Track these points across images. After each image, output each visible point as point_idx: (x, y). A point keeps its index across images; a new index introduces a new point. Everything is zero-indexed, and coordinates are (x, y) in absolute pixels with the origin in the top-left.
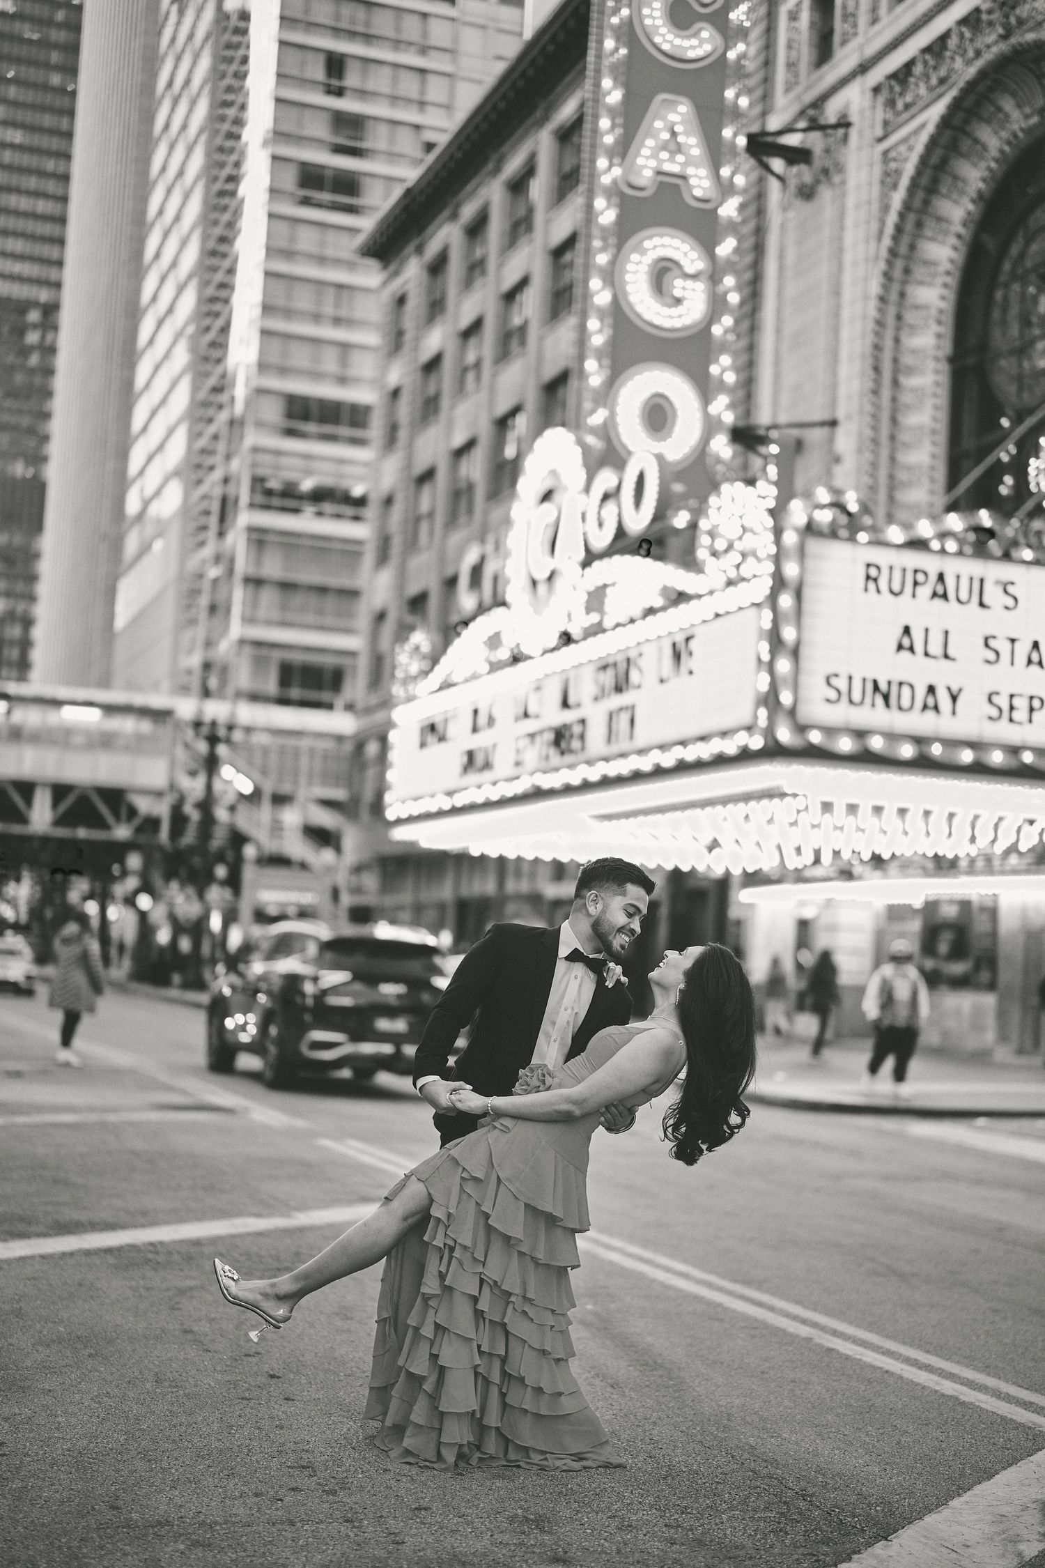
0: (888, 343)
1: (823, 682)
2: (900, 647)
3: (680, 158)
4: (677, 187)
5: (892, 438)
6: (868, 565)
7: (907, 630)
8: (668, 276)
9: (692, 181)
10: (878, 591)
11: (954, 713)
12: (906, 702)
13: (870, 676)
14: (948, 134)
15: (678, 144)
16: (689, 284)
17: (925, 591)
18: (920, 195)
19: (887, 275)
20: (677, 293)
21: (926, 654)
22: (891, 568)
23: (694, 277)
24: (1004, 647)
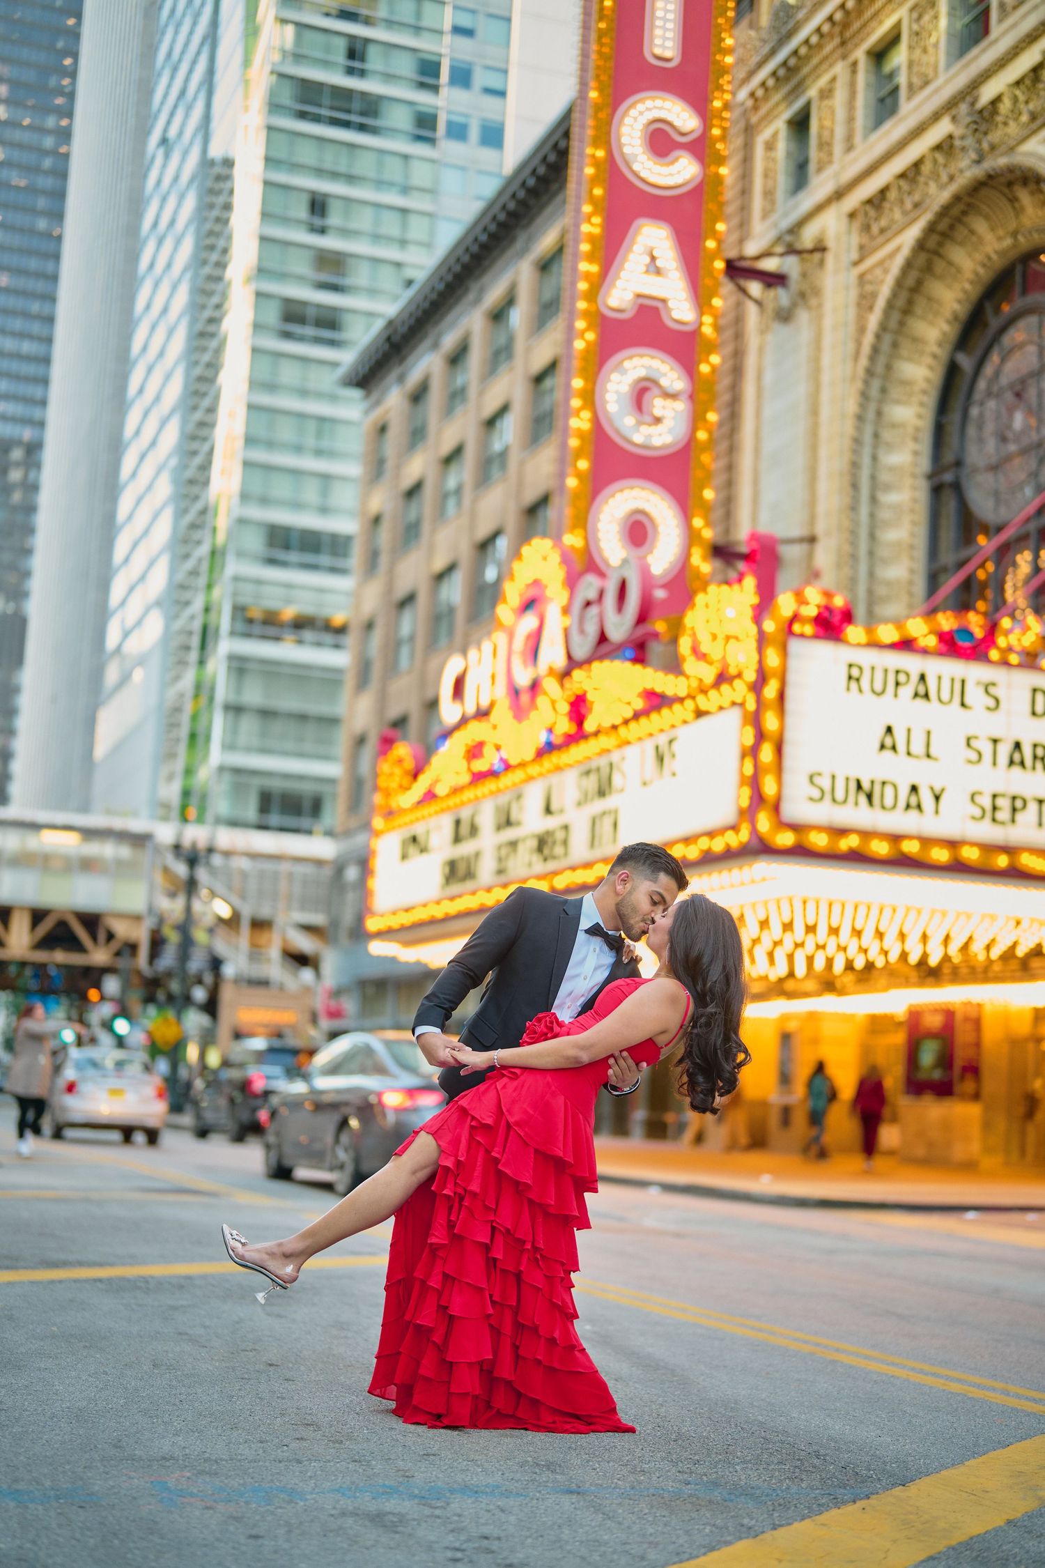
0: (866, 461)
1: (806, 780)
2: (882, 747)
3: (661, 282)
4: (658, 309)
5: (871, 553)
6: (850, 666)
7: (889, 730)
8: (647, 396)
9: (672, 304)
10: (860, 691)
11: (937, 812)
12: (889, 801)
13: (854, 775)
14: (923, 257)
15: (658, 267)
16: (669, 403)
17: (907, 691)
18: (896, 316)
19: (864, 395)
20: (657, 412)
21: (909, 754)
22: (873, 668)
23: (673, 396)
24: (987, 748)
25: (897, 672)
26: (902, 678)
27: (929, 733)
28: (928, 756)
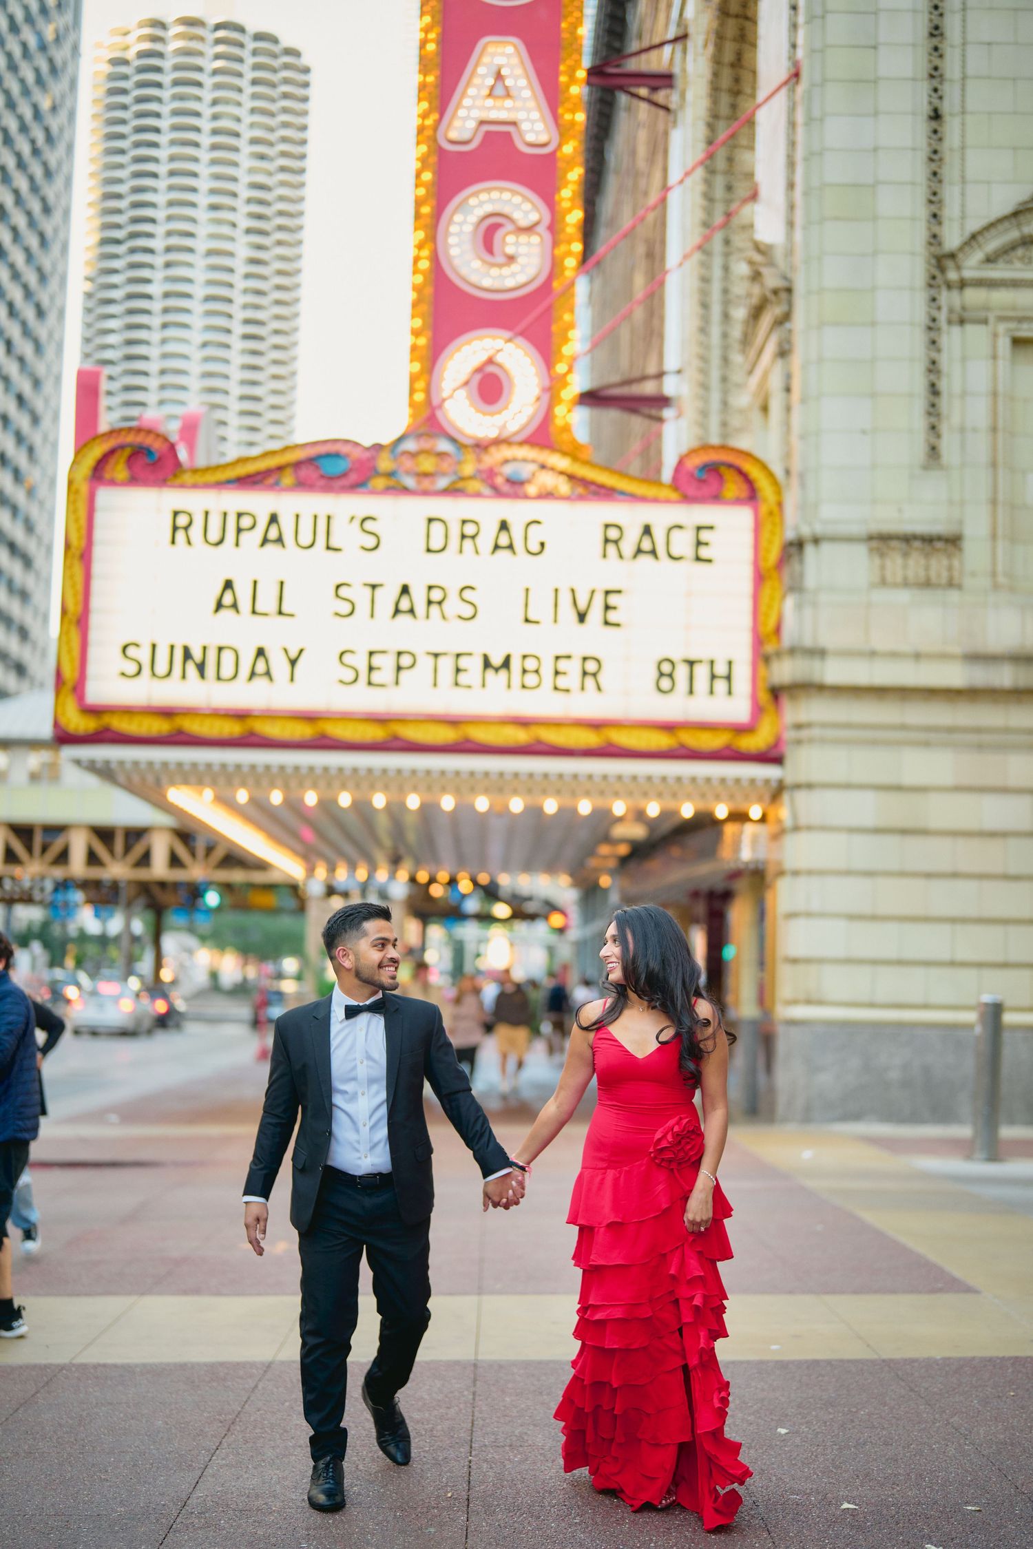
1: (117, 653)
2: (221, 606)
3: (508, 103)
4: (508, 134)
6: (176, 514)
7: (228, 585)
8: (499, 235)
9: (525, 126)
10: (188, 542)
11: (292, 680)
12: (227, 671)
13: (183, 642)
15: (506, 88)
16: (523, 238)
17: (251, 538)
18: (725, 99)
19: (709, 197)
20: (510, 250)
21: (253, 612)
22: (206, 513)
23: (529, 229)
24: (361, 596)
25: (239, 515)
26: (246, 522)
27: (282, 583)
28: (280, 613)
